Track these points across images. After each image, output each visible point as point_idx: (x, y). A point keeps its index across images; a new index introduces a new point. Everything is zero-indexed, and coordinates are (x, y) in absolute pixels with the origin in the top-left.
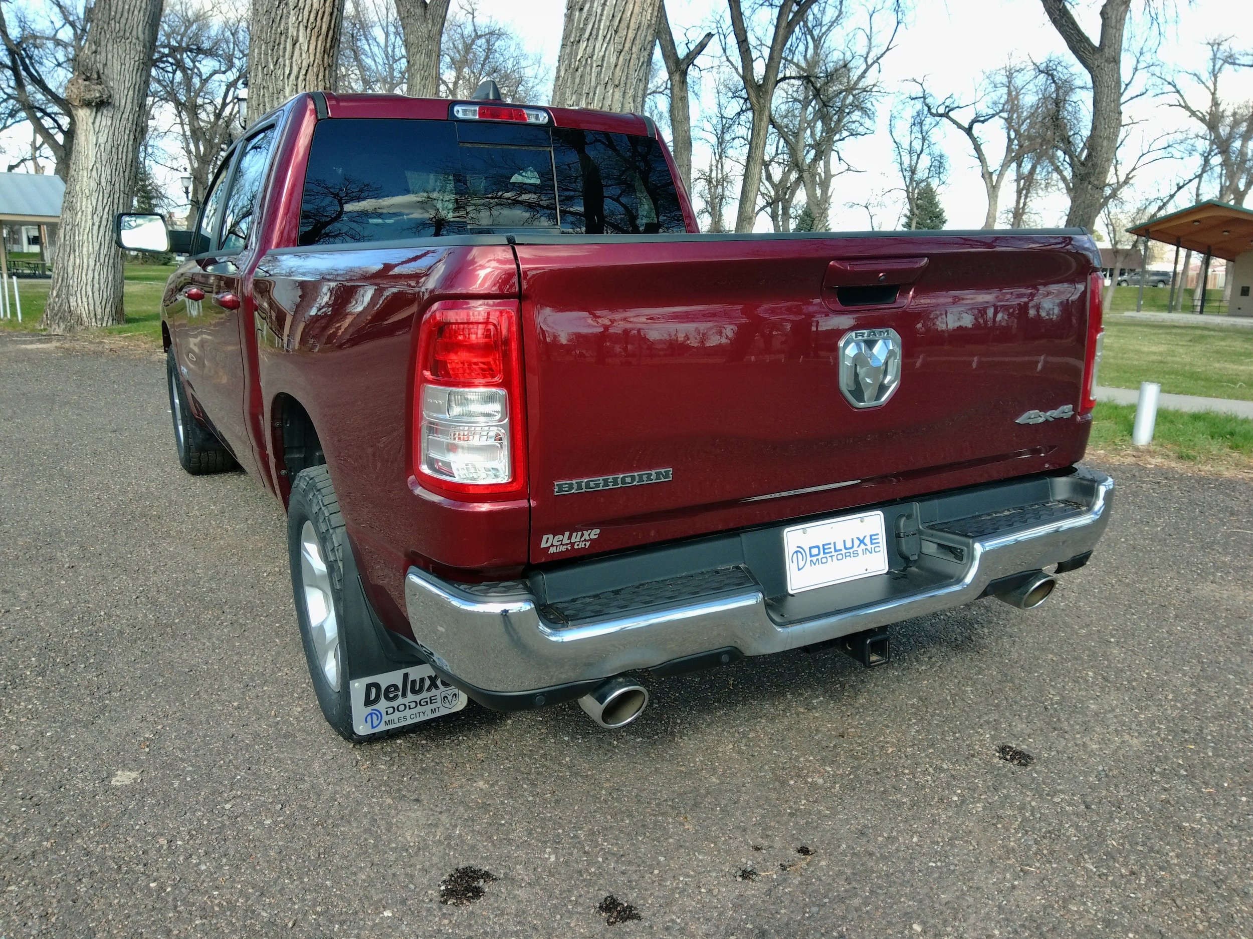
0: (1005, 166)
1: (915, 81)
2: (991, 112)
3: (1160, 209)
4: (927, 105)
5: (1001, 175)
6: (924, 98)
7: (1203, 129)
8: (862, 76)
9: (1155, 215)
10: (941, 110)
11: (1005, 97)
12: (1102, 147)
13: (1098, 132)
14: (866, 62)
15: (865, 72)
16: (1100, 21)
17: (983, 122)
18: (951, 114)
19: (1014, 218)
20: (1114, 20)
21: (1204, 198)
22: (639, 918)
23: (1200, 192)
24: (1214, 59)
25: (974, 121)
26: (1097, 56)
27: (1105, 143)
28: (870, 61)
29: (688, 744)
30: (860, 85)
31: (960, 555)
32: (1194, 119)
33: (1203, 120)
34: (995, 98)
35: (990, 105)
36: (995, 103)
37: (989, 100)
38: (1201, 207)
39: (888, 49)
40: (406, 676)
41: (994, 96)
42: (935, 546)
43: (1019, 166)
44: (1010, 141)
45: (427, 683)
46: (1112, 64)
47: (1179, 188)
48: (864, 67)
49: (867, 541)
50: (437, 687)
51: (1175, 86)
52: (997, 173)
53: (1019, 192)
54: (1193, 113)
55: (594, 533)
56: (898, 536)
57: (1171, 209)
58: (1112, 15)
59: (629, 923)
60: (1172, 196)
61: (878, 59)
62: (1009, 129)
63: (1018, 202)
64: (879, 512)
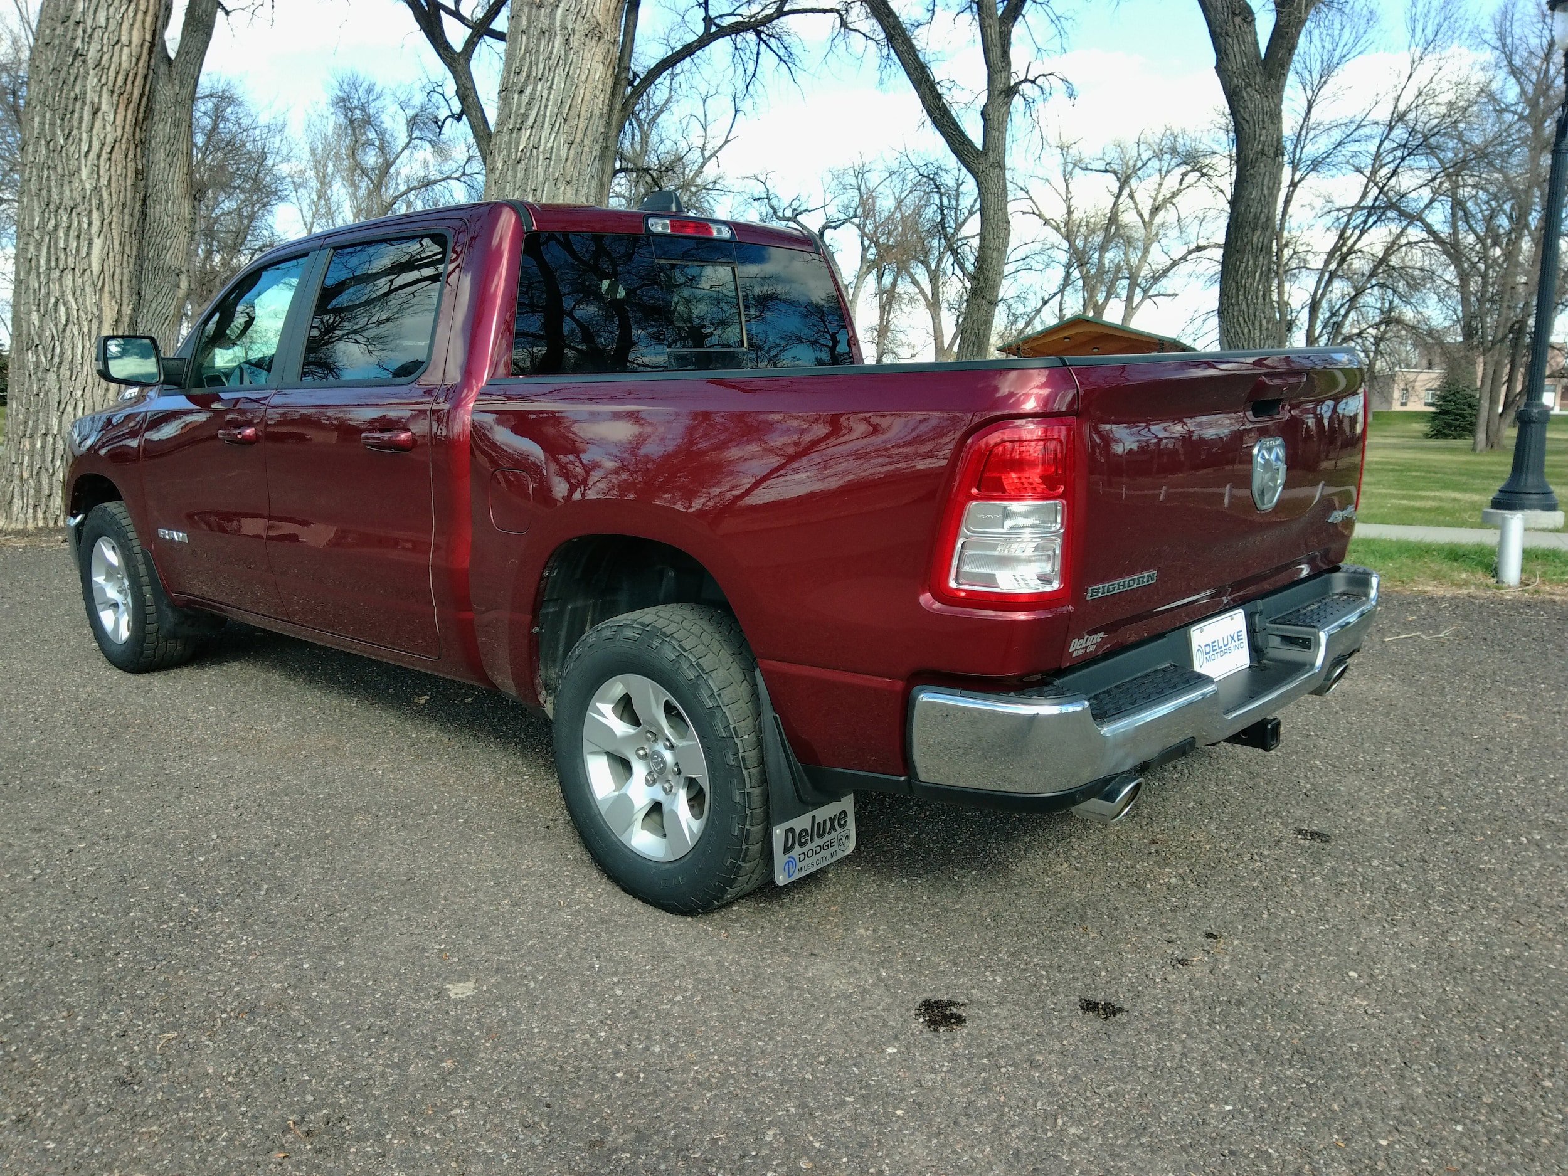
0: (861, 277)
1: (756, 178)
2: (843, 217)
3: (1027, 325)
4: (772, 207)
5: (857, 287)
6: (769, 199)
7: (1057, 238)
8: (700, 171)
9: (1021, 332)
10: (789, 213)
11: (857, 199)
12: (992, 259)
13: (986, 243)
14: (703, 155)
15: (702, 166)
16: (982, 122)
17: (835, 228)
18: (799, 218)
19: (879, 336)
20: (996, 122)
21: (1068, 314)
22: (1121, 1010)
23: (1064, 306)
24: (1065, 164)
25: (825, 228)
26: (981, 160)
27: (995, 255)
28: (707, 154)
29: (1023, 868)
30: (699, 181)
31: (1307, 644)
32: (1048, 227)
33: (1058, 229)
34: (846, 202)
35: (840, 208)
36: (847, 207)
37: (838, 202)
38: (1065, 325)
39: (726, 142)
40: (813, 818)
41: (845, 199)
42: (1279, 639)
43: (880, 277)
44: (865, 249)
45: (828, 824)
46: (997, 169)
47: (1045, 303)
48: (701, 160)
49: (1236, 638)
50: (835, 830)
51: (1027, 192)
52: (853, 285)
53: (883, 308)
54: (1046, 222)
55: (1098, 637)
56: (1255, 632)
57: (1038, 326)
58: (992, 114)
59: (1118, 1016)
60: (1038, 311)
61: (717, 152)
62: (862, 238)
63: (882, 319)
64: (1241, 610)
